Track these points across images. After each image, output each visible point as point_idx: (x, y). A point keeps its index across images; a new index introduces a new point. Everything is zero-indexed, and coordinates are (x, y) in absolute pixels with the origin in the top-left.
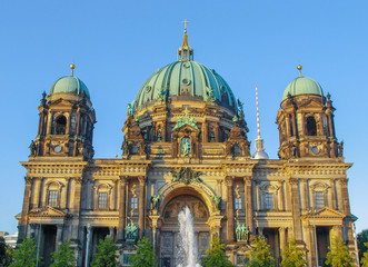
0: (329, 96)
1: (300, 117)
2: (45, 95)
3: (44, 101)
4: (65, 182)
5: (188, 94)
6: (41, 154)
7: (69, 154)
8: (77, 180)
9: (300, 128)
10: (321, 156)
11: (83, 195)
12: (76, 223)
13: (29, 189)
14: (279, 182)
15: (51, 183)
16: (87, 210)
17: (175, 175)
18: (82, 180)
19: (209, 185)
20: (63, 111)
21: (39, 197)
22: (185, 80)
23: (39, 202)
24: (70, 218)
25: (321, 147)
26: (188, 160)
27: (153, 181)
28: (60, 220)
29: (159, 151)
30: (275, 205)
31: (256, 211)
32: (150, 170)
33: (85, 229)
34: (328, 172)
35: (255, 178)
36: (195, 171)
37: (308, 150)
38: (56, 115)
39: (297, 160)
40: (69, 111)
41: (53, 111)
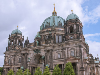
0: (77, 18)
2: (9, 35)
3: (9, 37)
4: (11, 56)
5: (48, 26)
6: (8, 50)
7: (13, 49)
9: (67, 31)
10: (73, 39)
11: (14, 59)
12: (13, 67)
13: (5, 59)
14: (61, 49)
15: (10, 57)
16: (16, 63)
17: (34, 51)
18: (15, 56)
19: (43, 53)
20: (12, 39)
21: (7, 61)
22: (47, 23)
23: (7, 62)
24: (12, 65)
25: (73, 36)
26: (38, 47)
27: (30, 54)
28: (9, 67)
29: (32, 45)
30: (61, 57)
31: (55, 59)
32: (29, 51)
33: (16, 68)
34: (75, 44)
35: (55, 49)
36: (39, 49)
37: (69, 38)
38: (11, 40)
39: (65, 42)
40: (13, 39)
41: (11, 39)
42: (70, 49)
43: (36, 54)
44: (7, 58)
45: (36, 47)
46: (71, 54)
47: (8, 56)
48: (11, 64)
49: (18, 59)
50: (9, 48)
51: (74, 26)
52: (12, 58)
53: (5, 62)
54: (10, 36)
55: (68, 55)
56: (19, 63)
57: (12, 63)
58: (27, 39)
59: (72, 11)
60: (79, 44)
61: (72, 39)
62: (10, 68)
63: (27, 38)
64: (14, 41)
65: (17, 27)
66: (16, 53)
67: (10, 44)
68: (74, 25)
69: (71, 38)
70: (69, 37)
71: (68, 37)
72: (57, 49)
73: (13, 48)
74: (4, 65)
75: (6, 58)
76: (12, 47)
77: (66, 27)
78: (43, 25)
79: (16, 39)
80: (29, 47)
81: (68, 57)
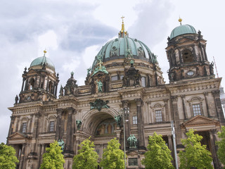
0: (200, 32)
1: (177, 51)
2: (26, 69)
3: (25, 72)
4: (29, 117)
5: (116, 55)
6: (20, 102)
7: (33, 100)
8: (36, 115)
9: (178, 59)
11: (37, 123)
12: (33, 141)
13: (12, 123)
14: (164, 101)
15: (24, 119)
16: (42, 133)
17: (92, 104)
18: (39, 115)
19: (114, 109)
20: (33, 76)
21: (17, 127)
22: (114, 48)
23: (17, 131)
24: (30, 139)
25: (195, 70)
26: (100, 94)
27: (80, 111)
28: (23, 141)
29: (83, 91)
30: (163, 118)
31: (147, 124)
32: (78, 103)
33: (41, 145)
34: (201, 88)
35: (146, 100)
36: (104, 100)
37: (184, 74)
38: (30, 79)
39: (175, 83)
40: (36, 76)
41: (28, 77)
42: (188, 98)
43: (97, 111)
44: (18, 121)
45: (95, 96)
46: (192, 111)
47: (19, 117)
48: (29, 135)
49: (45, 122)
50: (23, 96)
51: (194, 49)
52: (31, 121)
53: (11, 129)
54: (27, 71)
55: (185, 114)
56: (49, 132)
57: (30, 133)
58: (72, 77)
59: (180, 21)
60: (213, 86)
61: (191, 77)
62: (25, 144)
63: (72, 75)
64: (38, 81)
65: (45, 52)
66: (42, 108)
67: (27, 87)
68: (193, 46)
69: (190, 74)
70: (185, 71)
71: (182, 71)
72: (154, 99)
73: (33, 98)
74: (9, 138)
75: (16, 121)
76: (33, 95)
77: (174, 51)
78: (103, 54)
79: (44, 77)
80: (76, 96)
81: (185, 119)
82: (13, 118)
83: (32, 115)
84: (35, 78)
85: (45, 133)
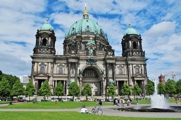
0: (140, 35)
1: (130, 42)
3: (38, 33)
4: (46, 63)
5: (89, 32)
6: (37, 53)
7: (48, 53)
9: (131, 46)
13: (33, 66)
14: (123, 65)
15: (42, 64)
16: (55, 74)
18: (53, 63)
21: (37, 69)
22: (88, 26)
24: (49, 77)
25: (138, 53)
26: (92, 57)
27: (80, 64)
28: (46, 78)
29: (81, 53)
30: (122, 73)
31: (117, 75)
32: (79, 60)
34: (140, 62)
36: (94, 60)
39: (130, 57)
41: (42, 37)
43: (90, 65)
44: (38, 65)
45: (89, 57)
46: (136, 71)
47: (38, 62)
50: (40, 50)
51: (138, 43)
52: (48, 66)
53: (33, 70)
55: (133, 72)
57: (48, 74)
61: (136, 56)
64: (49, 41)
65: (47, 20)
68: (137, 41)
69: (136, 54)
70: (134, 53)
72: (119, 63)
76: (47, 50)
78: (81, 28)
81: (133, 74)
82: (33, 63)
83: (48, 63)
84: (47, 39)
85: (57, 74)
